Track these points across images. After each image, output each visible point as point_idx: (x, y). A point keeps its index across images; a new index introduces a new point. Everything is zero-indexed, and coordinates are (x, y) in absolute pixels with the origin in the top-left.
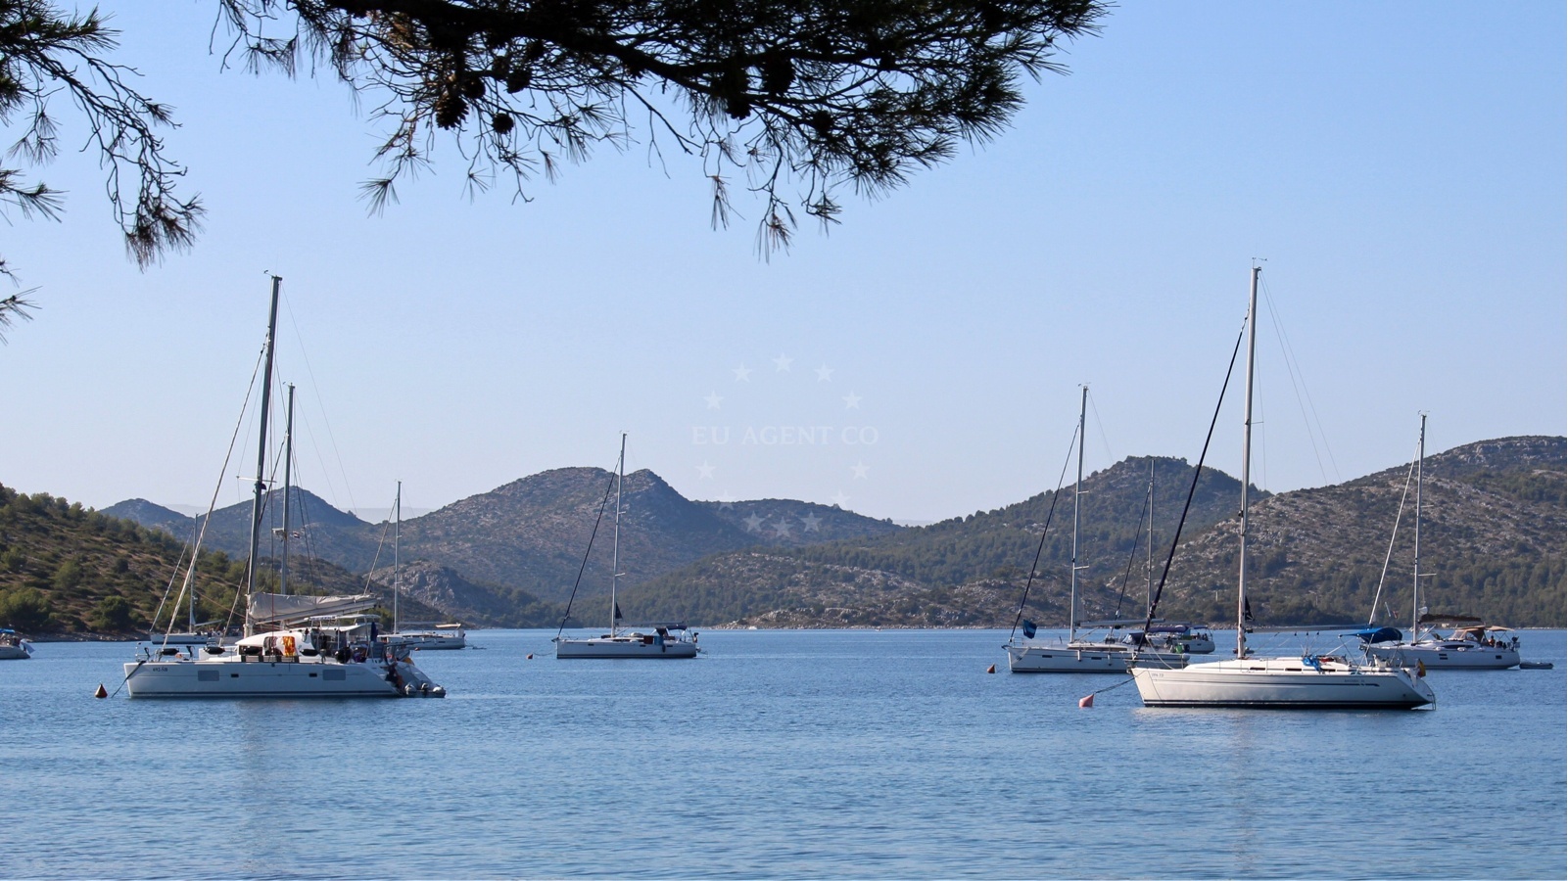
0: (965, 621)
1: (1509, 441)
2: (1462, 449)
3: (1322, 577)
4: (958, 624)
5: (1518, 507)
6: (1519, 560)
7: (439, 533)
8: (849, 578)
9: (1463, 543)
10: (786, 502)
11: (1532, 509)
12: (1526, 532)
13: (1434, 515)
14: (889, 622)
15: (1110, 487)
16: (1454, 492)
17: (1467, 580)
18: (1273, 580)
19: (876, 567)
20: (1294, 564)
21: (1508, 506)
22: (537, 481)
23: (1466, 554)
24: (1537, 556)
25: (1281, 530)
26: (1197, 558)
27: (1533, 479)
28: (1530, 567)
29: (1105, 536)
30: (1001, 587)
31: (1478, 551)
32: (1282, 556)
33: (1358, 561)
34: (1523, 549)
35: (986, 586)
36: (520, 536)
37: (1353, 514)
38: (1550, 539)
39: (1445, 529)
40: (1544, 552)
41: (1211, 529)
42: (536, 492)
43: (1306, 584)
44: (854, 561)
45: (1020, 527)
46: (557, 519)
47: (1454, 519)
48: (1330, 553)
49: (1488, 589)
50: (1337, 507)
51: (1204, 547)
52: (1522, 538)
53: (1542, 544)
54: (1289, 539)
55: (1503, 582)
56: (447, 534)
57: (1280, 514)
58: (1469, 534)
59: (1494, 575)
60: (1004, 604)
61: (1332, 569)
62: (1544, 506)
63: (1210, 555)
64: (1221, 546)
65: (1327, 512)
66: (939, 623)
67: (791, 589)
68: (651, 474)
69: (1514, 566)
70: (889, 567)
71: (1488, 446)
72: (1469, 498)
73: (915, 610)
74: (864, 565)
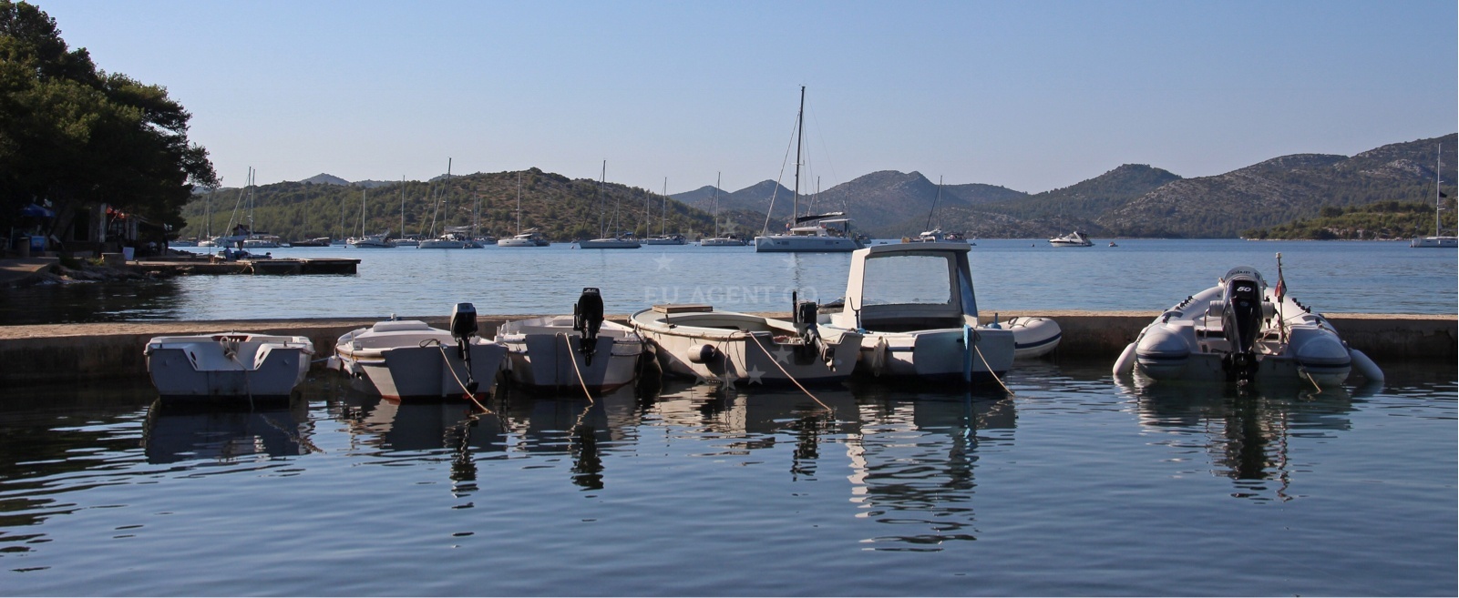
0: (1025, 236)
1: (1295, 156)
2: (1273, 160)
3: (1190, 216)
4: (1023, 237)
5: (1282, 186)
6: (1280, 209)
7: (827, 199)
8: (993, 218)
9: (1256, 202)
10: (980, 185)
11: (1288, 187)
12: (1285, 197)
13: (1243, 189)
14: (993, 237)
15: (1115, 178)
16: (1253, 179)
17: (1255, 218)
18: (1168, 218)
19: (1005, 213)
20: (1178, 211)
21: (1277, 185)
22: (870, 176)
23: (1256, 207)
24: (1288, 207)
25: (1174, 197)
26: (1136, 209)
27: (1291, 174)
28: (1284, 212)
29: (1107, 199)
30: (1042, 222)
31: (1262, 205)
32: (1174, 208)
33: (1207, 210)
34: (1282, 204)
35: (1036, 221)
36: (861, 200)
37: (1207, 189)
38: (1295, 200)
39: (1248, 196)
40: (1291, 205)
41: (1143, 196)
42: (870, 181)
43: (1183, 220)
44: (995, 211)
45: (1070, 195)
46: (877, 193)
47: (1253, 191)
48: (1195, 207)
49: (1264, 222)
50: (1200, 187)
51: (1139, 204)
52: (1282, 200)
53: (1291, 202)
54: (1177, 200)
55: (1271, 219)
56: (831, 200)
57: (1174, 190)
58: (1258, 198)
59: (1267, 216)
60: (1043, 229)
61: (1195, 213)
62: (1294, 186)
63: (1141, 208)
64: (1147, 203)
65: (1195, 188)
66: (1015, 237)
67: (967, 223)
68: (918, 173)
69: (1277, 212)
70: (1010, 213)
71: (1285, 159)
72: (1260, 182)
73: (1004, 231)
74: (1000, 212)
